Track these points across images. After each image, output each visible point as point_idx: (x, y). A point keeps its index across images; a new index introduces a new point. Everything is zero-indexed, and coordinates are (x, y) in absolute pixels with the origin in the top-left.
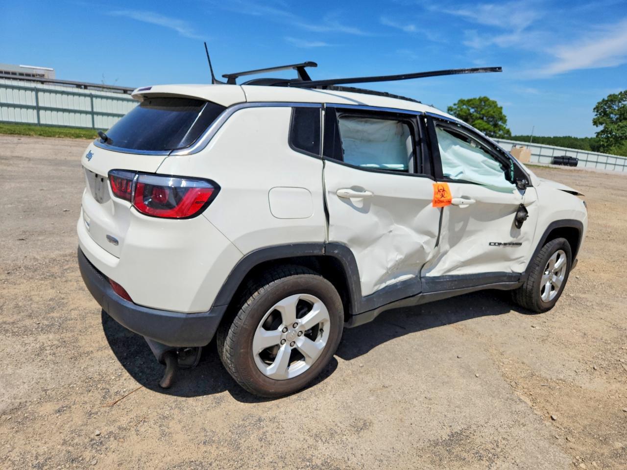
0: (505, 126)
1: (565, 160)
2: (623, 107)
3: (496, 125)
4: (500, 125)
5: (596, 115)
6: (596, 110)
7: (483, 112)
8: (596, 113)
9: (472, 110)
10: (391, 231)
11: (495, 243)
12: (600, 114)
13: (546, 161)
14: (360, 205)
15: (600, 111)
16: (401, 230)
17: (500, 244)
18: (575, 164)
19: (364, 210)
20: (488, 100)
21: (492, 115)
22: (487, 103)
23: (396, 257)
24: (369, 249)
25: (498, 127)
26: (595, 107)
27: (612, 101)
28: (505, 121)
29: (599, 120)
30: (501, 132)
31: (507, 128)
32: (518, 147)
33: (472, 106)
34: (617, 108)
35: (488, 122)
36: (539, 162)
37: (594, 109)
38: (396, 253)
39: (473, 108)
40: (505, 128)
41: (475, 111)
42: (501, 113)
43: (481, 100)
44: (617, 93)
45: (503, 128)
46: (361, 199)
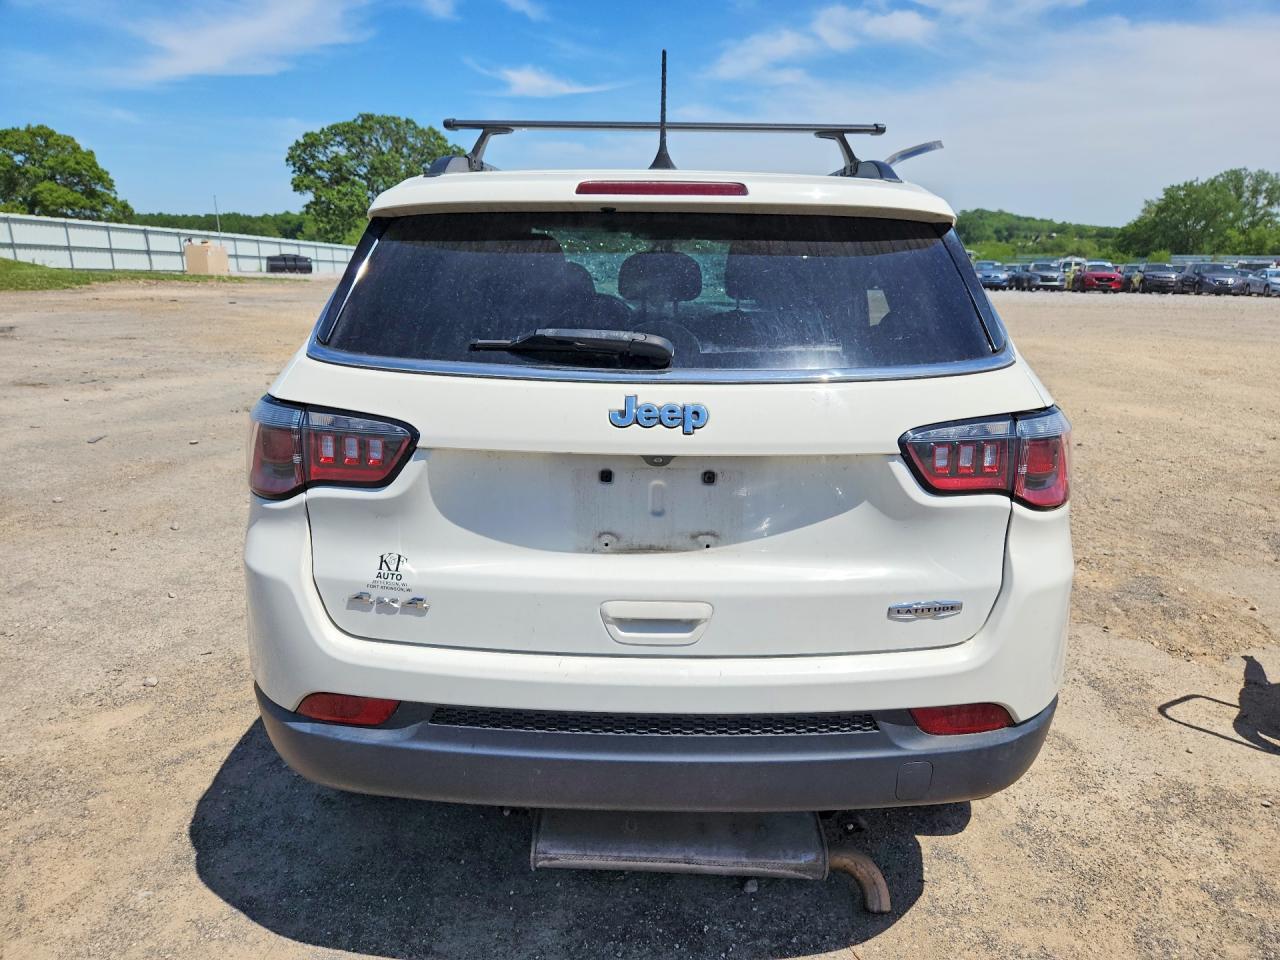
0: (113, 195)
1: (289, 263)
2: (336, 157)
3: (91, 194)
4: (103, 194)
5: (294, 172)
6: (291, 163)
7: (50, 162)
8: (292, 168)
9: (18, 158)
12: (300, 171)
13: (254, 268)
15: (298, 165)
18: (308, 269)
20: (52, 133)
21: (75, 169)
22: (51, 140)
25: (99, 196)
26: (287, 156)
27: (312, 145)
28: (110, 185)
29: (302, 181)
30: (109, 209)
31: (120, 198)
32: (196, 242)
33: (15, 147)
34: (325, 159)
35: (69, 185)
36: (239, 270)
37: (287, 160)
39: (18, 152)
40: (115, 199)
41: (27, 159)
42: (95, 165)
43: (33, 133)
44: (317, 130)
45: (110, 200)
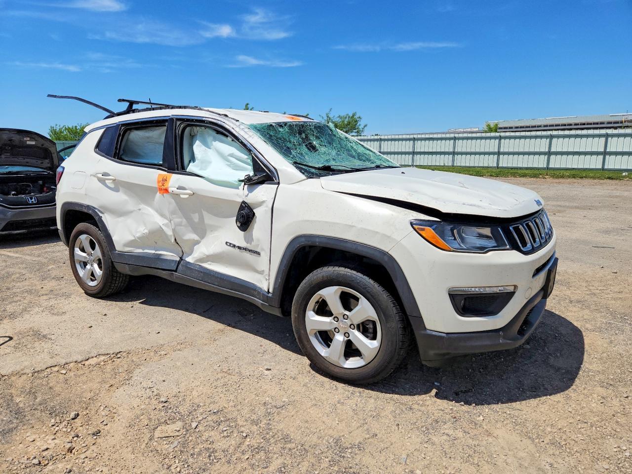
10: (140, 210)
11: (230, 244)
14: (112, 186)
16: (148, 210)
17: (234, 246)
19: (116, 190)
23: (142, 230)
24: (122, 218)
38: (144, 228)
46: (112, 181)
